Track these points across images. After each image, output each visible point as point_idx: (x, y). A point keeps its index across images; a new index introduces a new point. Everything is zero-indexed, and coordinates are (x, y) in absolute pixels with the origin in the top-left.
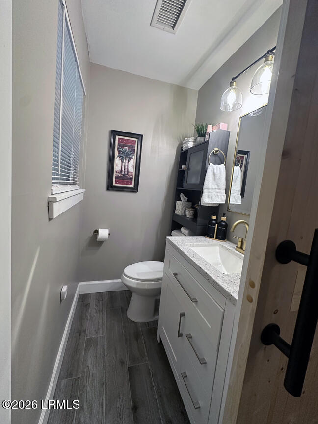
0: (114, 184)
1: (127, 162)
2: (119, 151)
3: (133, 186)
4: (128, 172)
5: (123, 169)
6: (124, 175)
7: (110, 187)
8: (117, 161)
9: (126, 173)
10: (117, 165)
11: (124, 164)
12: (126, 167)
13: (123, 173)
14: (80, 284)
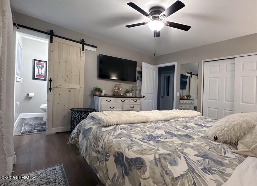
0: (35, 77)
1: (41, 70)
2: (37, 66)
3: (44, 78)
4: (41, 73)
5: (39, 72)
6: (40, 74)
7: (34, 78)
8: (36, 69)
9: (41, 74)
10: (36, 71)
11: (39, 71)
12: (41, 72)
13: (39, 74)
14: (21, 114)
